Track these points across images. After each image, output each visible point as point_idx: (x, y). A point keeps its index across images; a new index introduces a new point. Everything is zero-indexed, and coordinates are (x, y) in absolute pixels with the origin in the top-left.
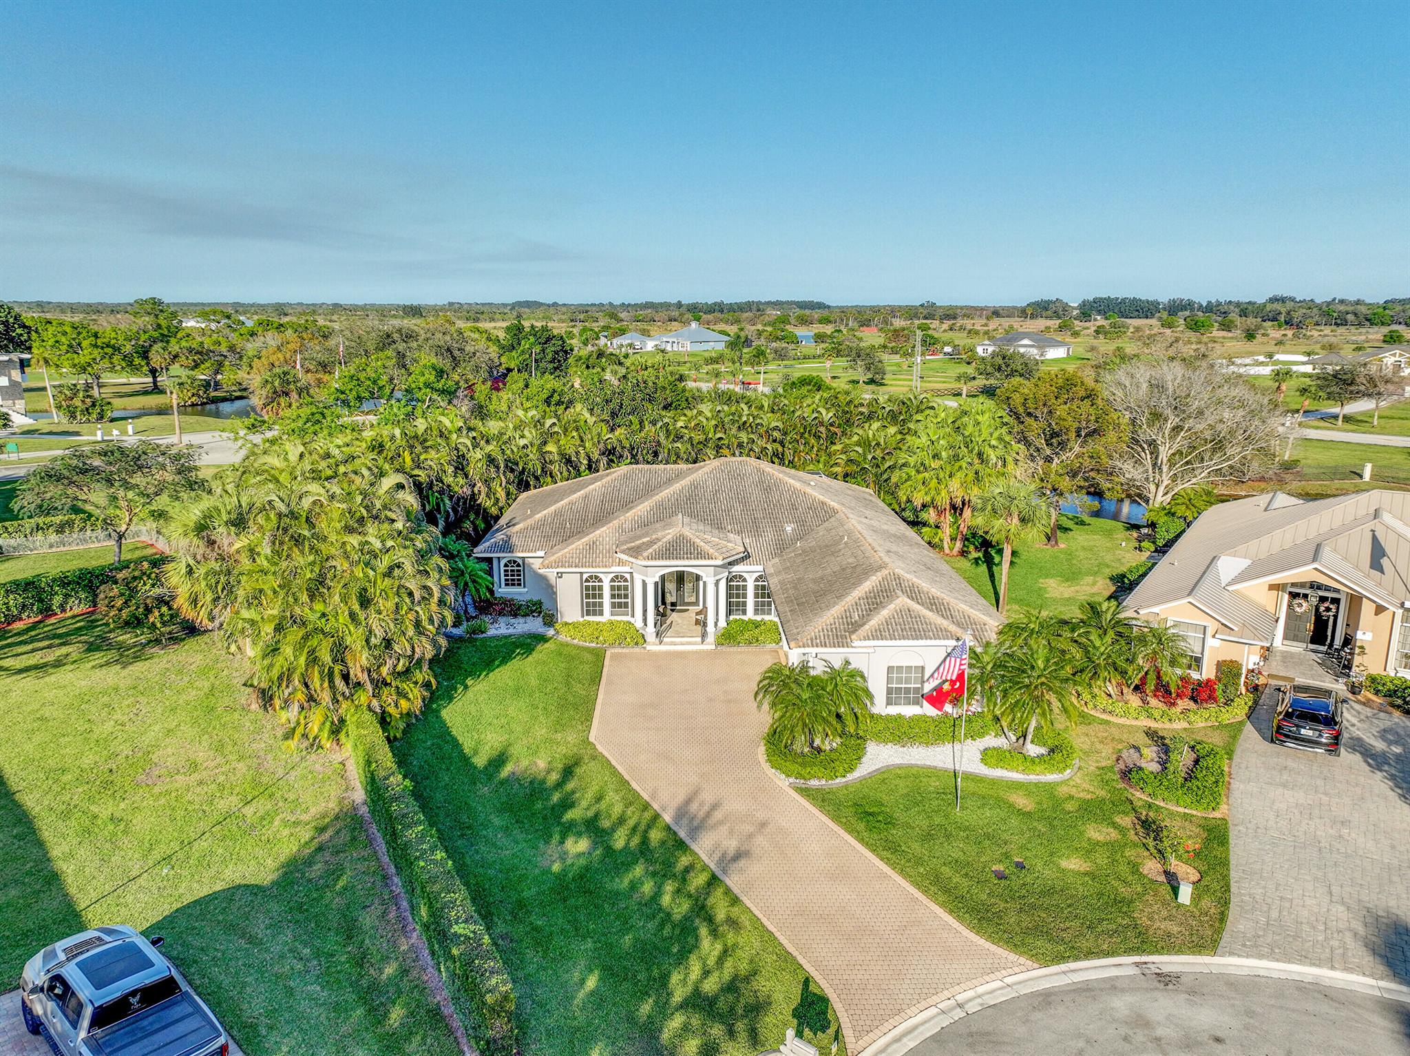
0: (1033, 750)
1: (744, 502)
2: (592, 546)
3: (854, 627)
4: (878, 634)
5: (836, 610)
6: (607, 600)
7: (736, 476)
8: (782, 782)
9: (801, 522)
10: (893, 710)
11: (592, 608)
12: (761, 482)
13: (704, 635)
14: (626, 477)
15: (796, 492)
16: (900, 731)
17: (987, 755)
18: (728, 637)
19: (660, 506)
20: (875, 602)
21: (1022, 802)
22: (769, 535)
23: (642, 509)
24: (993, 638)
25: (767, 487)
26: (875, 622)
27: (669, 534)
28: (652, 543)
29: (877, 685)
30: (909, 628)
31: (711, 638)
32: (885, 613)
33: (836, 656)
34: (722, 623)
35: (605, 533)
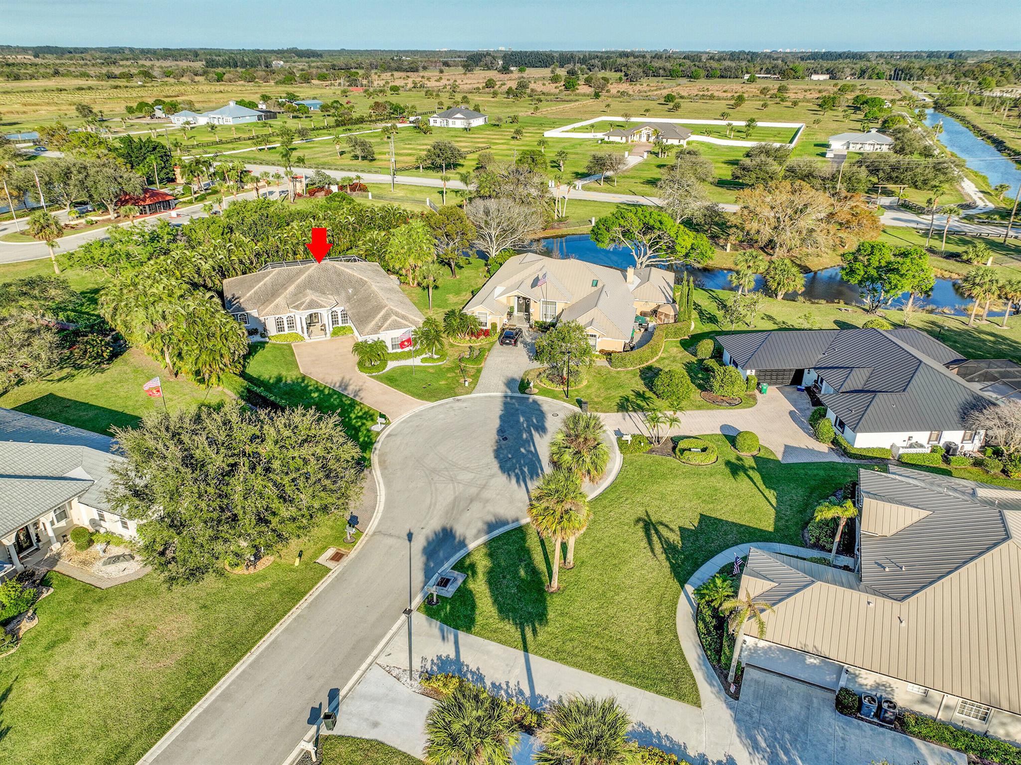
0: (436, 357)
1: (331, 281)
2: (277, 306)
3: (380, 327)
4: (387, 329)
5: (373, 323)
6: (286, 326)
7: (326, 270)
8: (365, 375)
9: (355, 288)
10: (395, 351)
11: (280, 329)
12: (336, 272)
13: (326, 334)
14: (279, 273)
15: (350, 275)
16: (397, 357)
17: (423, 360)
18: (335, 333)
19: (298, 286)
20: (385, 318)
21: (431, 371)
22: (343, 294)
23: (291, 288)
24: (421, 325)
25: (339, 274)
26: (385, 325)
27: (308, 300)
28: (302, 304)
29: (389, 344)
30: (396, 326)
31: (328, 335)
32: (389, 322)
33: (375, 337)
34: (331, 329)
35: (280, 300)
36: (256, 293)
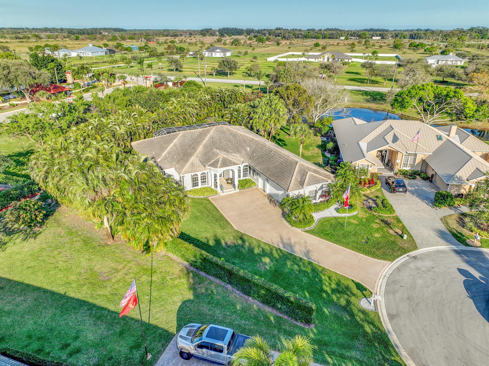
1: (230, 141)
2: (192, 164)
3: (300, 183)
4: (309, 184)
5: (293, 178)
6: (200, 181)
7: (223, 132)
8: (299, 230)
9: (250, 146)
11: (195, 184)
12: (232, 134)
13: (234, 187)
14: (184, 136)
18: (242, 186)
19: (205, 147)
20: (301, 174)
21: (353, 221)
23: (200, 149)
25: (235, 136)
26: (306, 180)
27: (220, 158)
28: (216, 161)
30: (315, 180)
31: (237, 188)
32: (307, 177)
34: (238, 182)
35: (194, 159)
36: (169, 153)
